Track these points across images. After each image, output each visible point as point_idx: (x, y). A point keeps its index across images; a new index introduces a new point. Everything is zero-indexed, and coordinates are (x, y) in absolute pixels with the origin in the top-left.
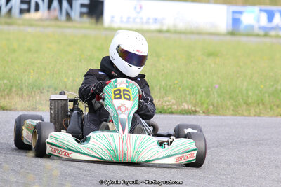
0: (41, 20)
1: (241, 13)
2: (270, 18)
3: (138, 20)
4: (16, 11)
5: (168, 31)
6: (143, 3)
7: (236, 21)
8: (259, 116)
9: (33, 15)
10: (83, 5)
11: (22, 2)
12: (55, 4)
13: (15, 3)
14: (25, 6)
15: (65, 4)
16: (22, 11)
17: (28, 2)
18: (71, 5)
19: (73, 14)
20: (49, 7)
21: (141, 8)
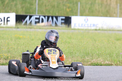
0: (44, 26)
9: (41, 24)
11: (36, 18)
12: (50, 19)
13: (33, 18)
14: (37, 20)
15: (54, 19)
16: (36, 23)
17: (39, 19)
18: (57, 19)
19: (58, 23)
20: (48, 21)
21: (87, 20)
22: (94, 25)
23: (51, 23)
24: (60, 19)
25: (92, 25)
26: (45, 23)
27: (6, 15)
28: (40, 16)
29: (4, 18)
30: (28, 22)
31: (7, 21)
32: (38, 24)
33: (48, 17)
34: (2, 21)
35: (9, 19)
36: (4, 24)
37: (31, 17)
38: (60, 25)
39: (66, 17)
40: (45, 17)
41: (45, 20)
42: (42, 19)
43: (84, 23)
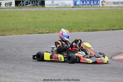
0: (31, 6)
1: (76, 2)
2: (83, 3)
4: (25, 5)
6: (54, 1)
7: (75, 4)
9: (29, 5)
10: (40, 2)
11: (26, 2)
12: (34, 2)
13: (24, 2)
14: (27, 3)
15: (36, 2)
16: (26, 4)
17: (27, 2)
19: (38, 4)
20: (32, 3)
21: (53, 2)
22: (57, 5)
23: (34, 4)
24: (38, 2)
26: (31, 4)
27: (10, 1)
28: (28, 1)
29: (9, 3)
30: (22, 5)
32: (27, 5)
33: (32, 1)
34: (8, 4)
35: (11, 3)
36: (9, 6)
37: (23, 2)
38: (39, 5)
39: (42, 1)
40: (30, 1)
41: (31, 3)
42: (29, 2)
43: (52, 3)
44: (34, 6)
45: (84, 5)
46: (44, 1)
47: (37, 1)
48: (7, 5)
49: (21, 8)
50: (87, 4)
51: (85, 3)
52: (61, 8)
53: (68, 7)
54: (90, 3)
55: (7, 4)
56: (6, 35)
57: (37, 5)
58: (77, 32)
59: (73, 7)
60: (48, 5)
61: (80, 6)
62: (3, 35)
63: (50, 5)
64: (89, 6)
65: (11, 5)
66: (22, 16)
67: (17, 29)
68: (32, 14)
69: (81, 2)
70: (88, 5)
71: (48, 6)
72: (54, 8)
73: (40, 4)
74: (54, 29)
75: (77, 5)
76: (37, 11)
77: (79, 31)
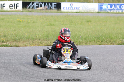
1: (102, 5)
2: (111, 7)
3: (71, 8)
4: (35, 7)
5: (79, 12)
8: (93, 45)
9: (40, 8)
10: (55, 5)
11: (37, 4)
12: (47, 4)
13: (34, 4)
14: (38, 6)
15: (49, 4)
18: (51, 5)
19: (52, 7)
20: (45, 6)
21: (72, 5)
22: (77, 8)
23: (47, 7)
24: (53, 4)
25: (75, 8)
26: (43, 7)
27: (16, 2)
28: (39, 3)
29: (15, 4)
30: (31, 7)
31: (17, 6)
32: (38, 8)
33: (45, 3)
34: (13, 6)
35: (18, 5)
37: (33, 3)
38: (53, 9)
39: (57, 3)
40: (43, 3)
41: (43, 5)
42: (41, 4)
43: (70, 7)
44: (47, 9)
45: (112, 10)
46: (61, 4)
47: (51, 4)
48: (11, 8)
49: (30, 12)
50: (116, 9)
51: (113, 7)
52: (82, 13)
53: (93, 12)
54: (120, 7)
55: (11, 6)
56: (20, 46)
57: (50, 8)
58: (109, 45)
59: (98, 13)
60: (65, 8)
61: (107, 12)
62: (16, 46)
63: (67, 8)
64: (119, 11)
65: (18, 7)
66: (34, 22)
67: (33, 39)
68: (46, 20)
69: (109, 6)
70: (118, 9)
71: (66, 11)
72: (73, 13)
73: (55, 7)
74: (80, 40)
75: (103, 9)
76: (52, 16)
77: (112, 44)
